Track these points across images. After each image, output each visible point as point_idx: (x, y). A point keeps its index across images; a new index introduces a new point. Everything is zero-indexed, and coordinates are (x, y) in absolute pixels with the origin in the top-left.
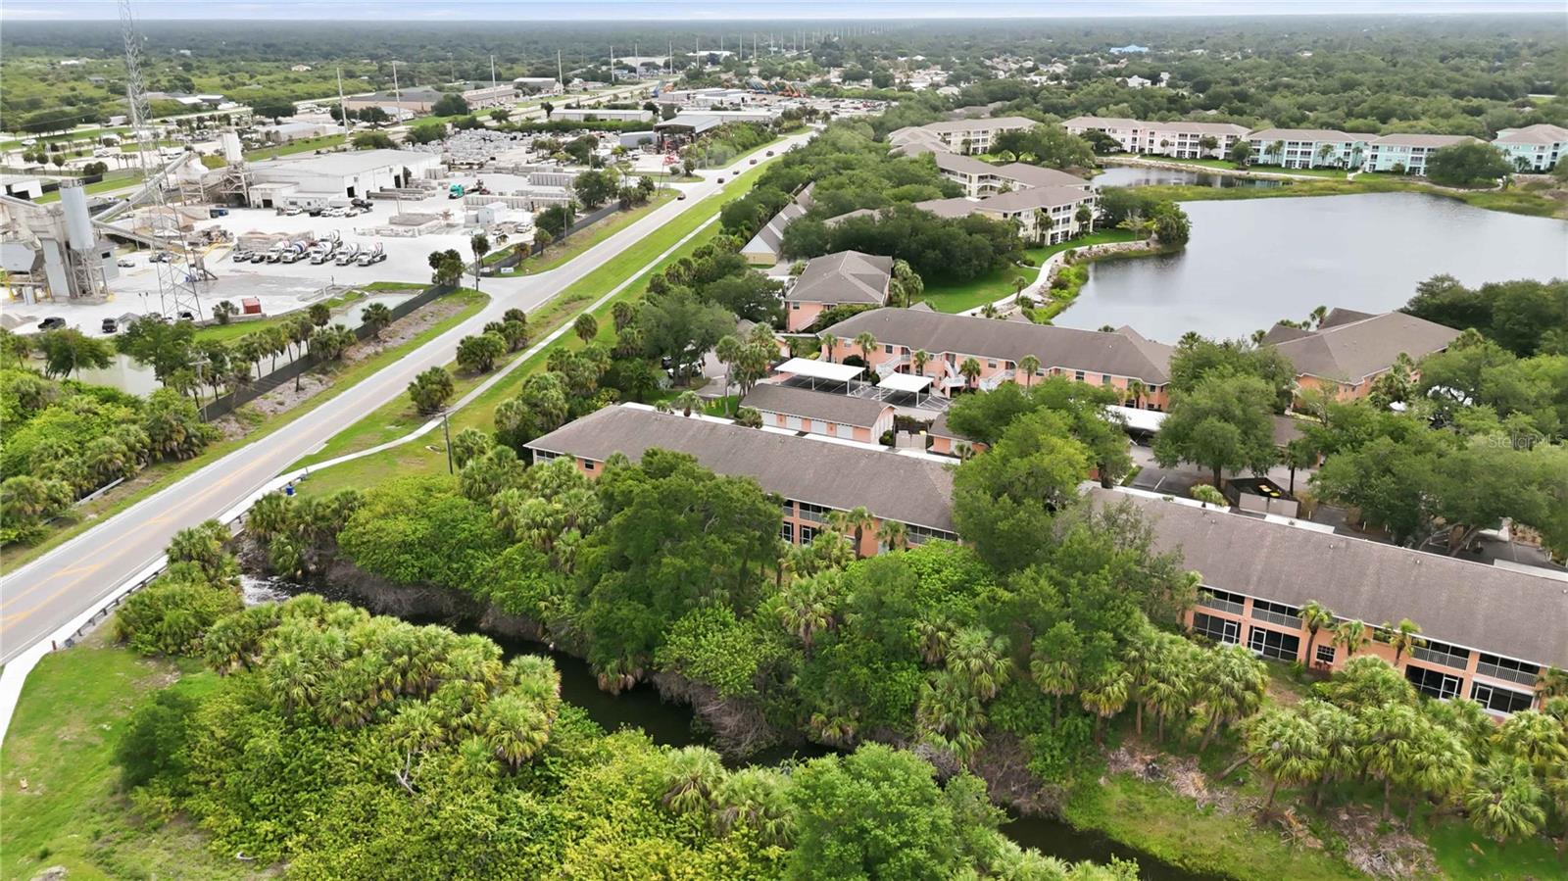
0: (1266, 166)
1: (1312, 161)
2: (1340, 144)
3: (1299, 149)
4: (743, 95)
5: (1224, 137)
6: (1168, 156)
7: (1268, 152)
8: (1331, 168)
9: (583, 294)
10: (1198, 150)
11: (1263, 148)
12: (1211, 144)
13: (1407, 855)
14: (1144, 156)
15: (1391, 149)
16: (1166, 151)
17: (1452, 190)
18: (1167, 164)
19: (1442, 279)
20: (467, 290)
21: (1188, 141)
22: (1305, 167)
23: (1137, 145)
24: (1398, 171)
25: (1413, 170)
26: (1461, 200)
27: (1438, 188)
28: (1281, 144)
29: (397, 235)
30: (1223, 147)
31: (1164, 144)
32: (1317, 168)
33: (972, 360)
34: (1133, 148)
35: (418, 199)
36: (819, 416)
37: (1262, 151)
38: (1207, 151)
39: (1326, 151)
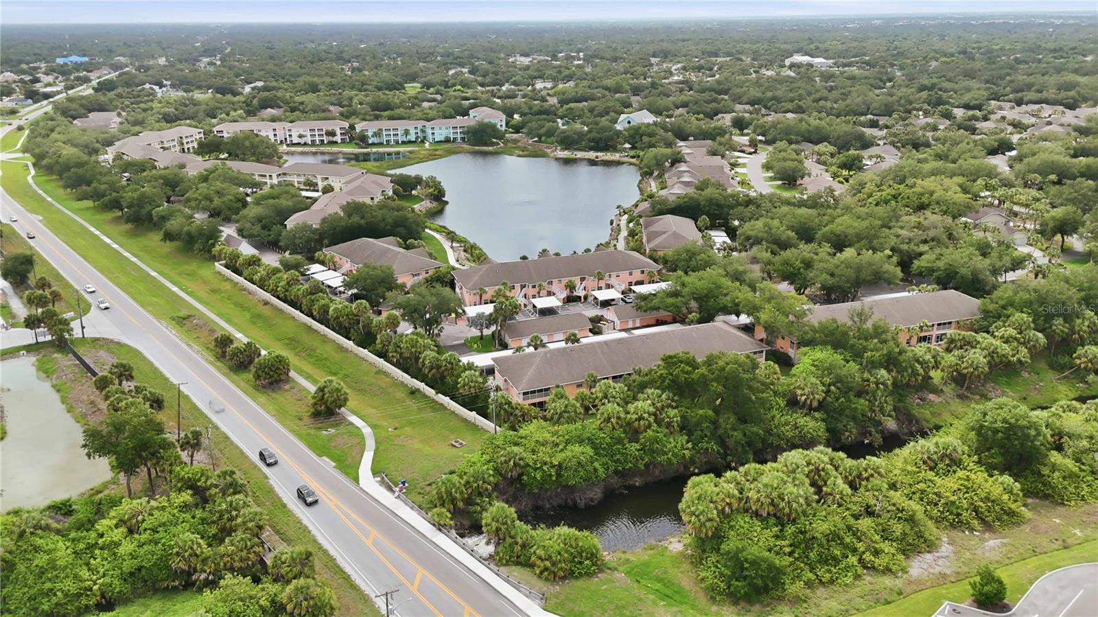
0: (373, 144)
1: (400, 139)
2: (412, 128)
3: (392, 133)
5: (338, 129)
6: (305, 144)
7: (375, 135)
8: (410, 142)
10: (325, 138)
11: (371, 134)
12: (333, 134)
14: (288, 145)
15: (440, 129)
16: (302, 141)
18: (306, 149)
21: (317, 133)
22: (397, 143)
23: (278, 138)
24: (447, 140)
25: (455, 139)
28: (381, 130)
30: (339, 135)
37: (370, 136)
38: (331, 138)
39: (407, 132)
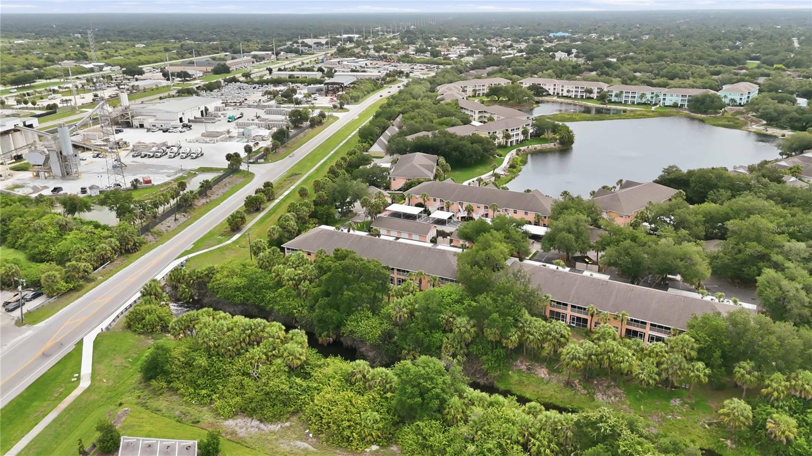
0: (615, 103)
1: (636, 100)
2: (649, 92)
3: (630, 95)
4: (366, 62)
5: (596, 89)
6: (570, 97)
7: (616, 96)
8: (645, 104)
9: (297, 172)
10: (584, 94)
11: (614, 94)
12: (590, 92)
13: (615, 395)
14: (559, 97)
15: (671, 95)
16: (570, 94)
17: (699, 115)
18: (569, 101)
19: (673, 167)
20: (244, 171)
22: (633, 103)
23: (556, 91)
24: (675, 106)
25: (682, 106)
26: (702, 121)
27: (692, 114)
28: (622, 92)
29: (206, 142)
30: (596, 93)
31: (568, 91)
32: (639, 104)
33: (470, 205)
34: (554, 93)
35: (213, 123)
36: (405, 230)
37: (613, 96)
38: (588, 95)
39: (643, 96)
